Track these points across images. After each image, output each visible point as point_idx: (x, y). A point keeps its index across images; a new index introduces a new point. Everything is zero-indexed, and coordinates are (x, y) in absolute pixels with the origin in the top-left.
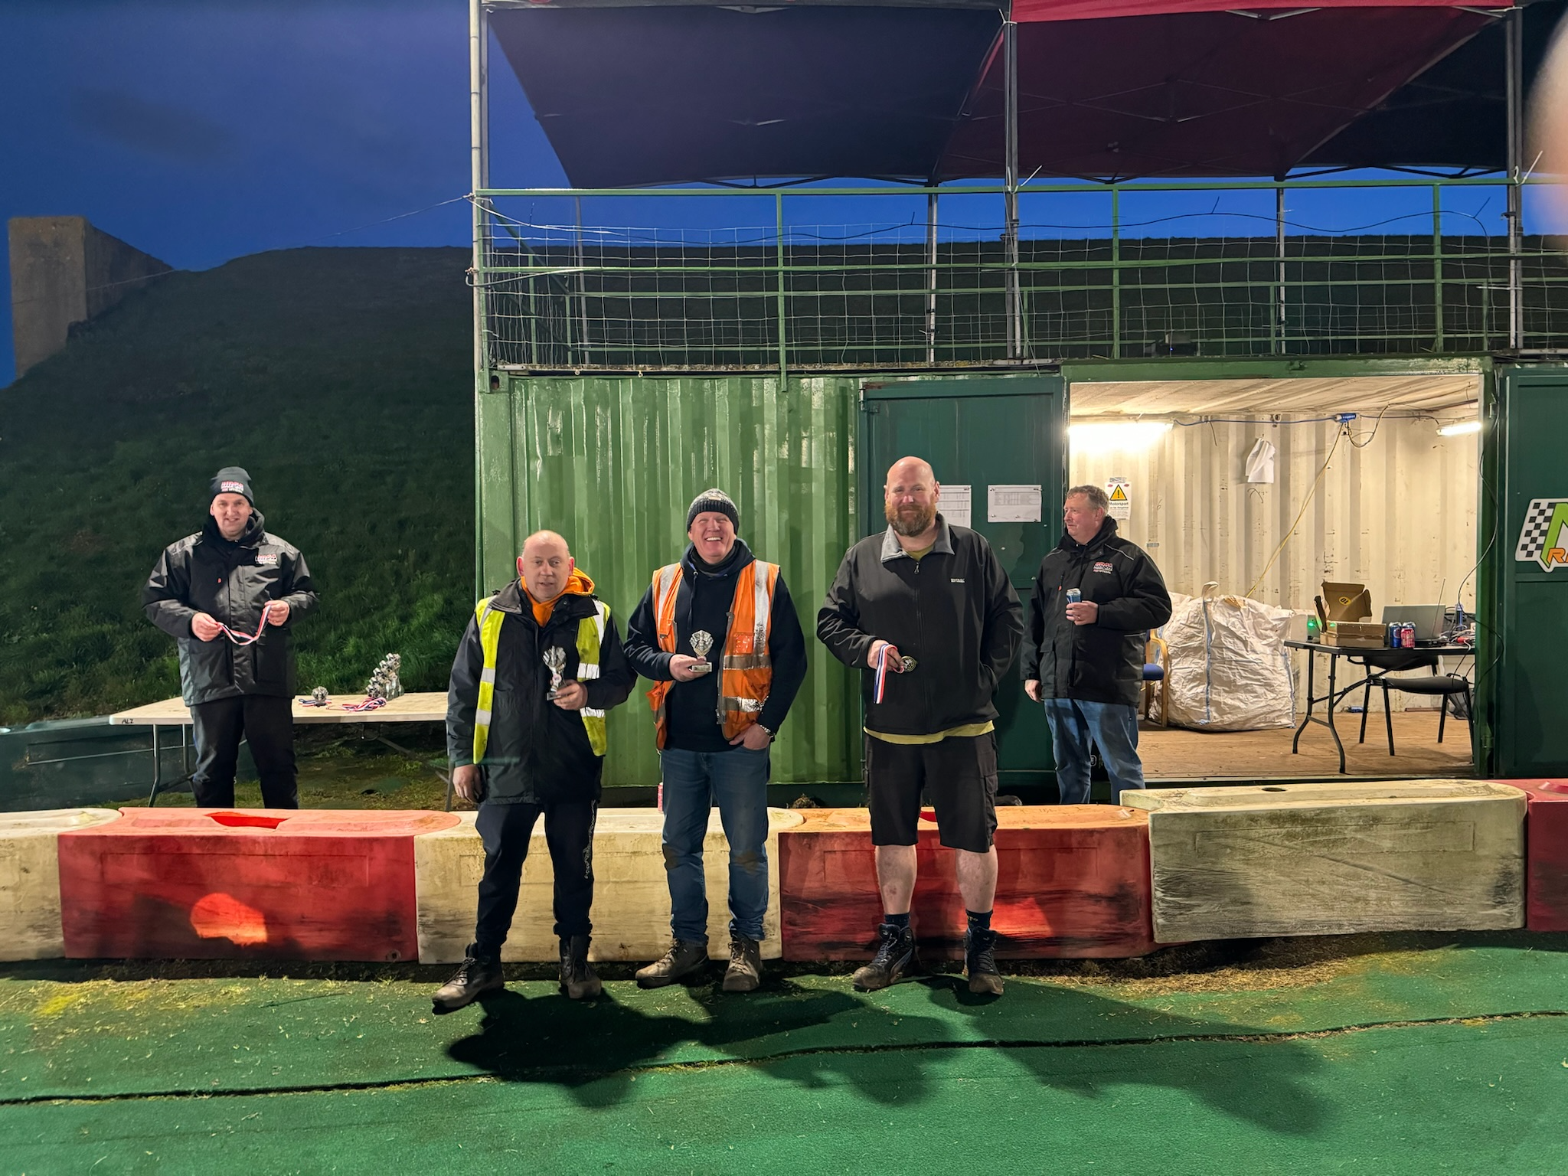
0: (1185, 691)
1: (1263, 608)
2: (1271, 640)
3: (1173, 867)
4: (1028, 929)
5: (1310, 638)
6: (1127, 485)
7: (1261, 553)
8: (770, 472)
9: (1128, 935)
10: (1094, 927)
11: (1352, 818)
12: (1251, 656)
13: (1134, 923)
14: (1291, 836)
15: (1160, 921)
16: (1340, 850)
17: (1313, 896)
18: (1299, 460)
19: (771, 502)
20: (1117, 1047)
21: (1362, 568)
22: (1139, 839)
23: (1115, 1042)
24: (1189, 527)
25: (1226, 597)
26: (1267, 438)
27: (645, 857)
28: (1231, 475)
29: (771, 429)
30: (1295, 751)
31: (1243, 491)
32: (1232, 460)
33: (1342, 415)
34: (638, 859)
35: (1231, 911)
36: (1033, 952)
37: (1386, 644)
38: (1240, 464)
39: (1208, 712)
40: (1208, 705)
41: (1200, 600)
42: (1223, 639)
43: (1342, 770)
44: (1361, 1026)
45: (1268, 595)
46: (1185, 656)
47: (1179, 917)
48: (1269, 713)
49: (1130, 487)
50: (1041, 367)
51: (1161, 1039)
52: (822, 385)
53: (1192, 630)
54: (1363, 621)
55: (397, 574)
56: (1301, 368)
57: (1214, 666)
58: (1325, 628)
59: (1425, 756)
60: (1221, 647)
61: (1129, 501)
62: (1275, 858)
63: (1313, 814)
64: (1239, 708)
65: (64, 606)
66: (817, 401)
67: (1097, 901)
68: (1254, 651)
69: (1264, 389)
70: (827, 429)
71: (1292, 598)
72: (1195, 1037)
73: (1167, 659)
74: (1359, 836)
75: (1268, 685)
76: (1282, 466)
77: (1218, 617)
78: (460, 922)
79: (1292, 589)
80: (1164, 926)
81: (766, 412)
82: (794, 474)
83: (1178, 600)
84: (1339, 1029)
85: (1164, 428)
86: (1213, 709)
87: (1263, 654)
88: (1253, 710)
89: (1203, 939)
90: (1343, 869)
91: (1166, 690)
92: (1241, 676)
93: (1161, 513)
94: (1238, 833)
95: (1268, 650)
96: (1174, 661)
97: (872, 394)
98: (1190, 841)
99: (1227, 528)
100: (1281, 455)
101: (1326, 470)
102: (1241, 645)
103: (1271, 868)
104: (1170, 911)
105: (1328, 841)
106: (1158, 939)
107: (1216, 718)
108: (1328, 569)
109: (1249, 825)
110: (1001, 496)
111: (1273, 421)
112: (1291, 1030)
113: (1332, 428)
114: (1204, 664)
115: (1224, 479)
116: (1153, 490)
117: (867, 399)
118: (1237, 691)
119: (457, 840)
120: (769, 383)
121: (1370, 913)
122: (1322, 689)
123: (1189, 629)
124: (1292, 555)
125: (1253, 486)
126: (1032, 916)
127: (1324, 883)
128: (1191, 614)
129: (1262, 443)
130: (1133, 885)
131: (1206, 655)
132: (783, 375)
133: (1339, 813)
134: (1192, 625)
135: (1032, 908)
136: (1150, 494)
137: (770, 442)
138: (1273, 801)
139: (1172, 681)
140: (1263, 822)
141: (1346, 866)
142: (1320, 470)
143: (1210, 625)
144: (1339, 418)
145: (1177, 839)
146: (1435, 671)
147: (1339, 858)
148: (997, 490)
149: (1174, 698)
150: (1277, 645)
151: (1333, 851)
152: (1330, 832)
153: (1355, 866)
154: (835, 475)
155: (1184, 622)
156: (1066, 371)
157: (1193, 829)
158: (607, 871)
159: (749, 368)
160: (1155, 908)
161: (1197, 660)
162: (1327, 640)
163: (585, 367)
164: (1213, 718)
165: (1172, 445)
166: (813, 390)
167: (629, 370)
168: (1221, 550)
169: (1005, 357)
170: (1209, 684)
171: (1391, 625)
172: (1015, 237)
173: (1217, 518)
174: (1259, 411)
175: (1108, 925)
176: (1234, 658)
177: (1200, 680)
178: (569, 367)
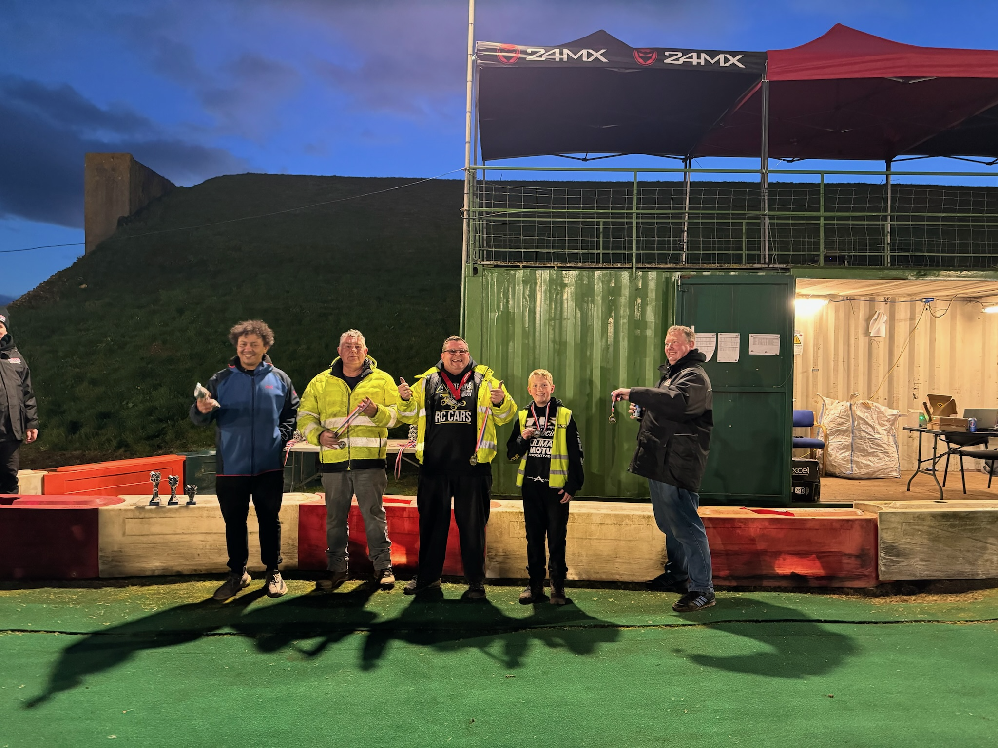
0: (838, 455)
1: (883, 408)
2: (887, 427)
3: (891, 540)
4: (812, 571)
5: (920, 426)
6: (801, 335)
7: (877, 377)
8: (624, 323)
9: (866, 576)
10: (849, 571)
11: (985, 517)
12: (877, 436)
13: (869, 570)
14: (953, 526)
15: (883, 569)
16: (978, 534)
17: (963, 558)
18: (900, 324)
20: (884, 625)
21: (936, 387)
22: (872, 525)
23: (883, 623)
24: (836, 361)
25: (863, 402)
26: (882, 310)
28: (861, 331)
29: (626, 299)
30: (908, 490)
31: (867, 340)
32: (862, 323)
33: (926, 298)
34: (603, 527)
35: (920, 565)
36: (814, 582)
37: (967, 430)
38: (866, 325)
39: (852, 467)
40: (851, 463)
41: (848, 404)
42: (861, 426)
45: (880, 400)
46: (837, 435)
47: (892, 567)
48: (886, 469)
50: (781, 269)
52: (655, 276)
53: (843, 420)
54: (952, 417)
57: (855, 441)
58: (930, 420)
60: (860, 430)
61: (802, 344)
62: (943, 537)
63: (965, 514)
64: (870, 465)
65: (155, 387)
66: (652, 285)
67: (851, 557)
68: (878, 433)
69: (893, 284)
70: (657, 299)
71: (894, 404)
72: (924, 621)
73: (826, 437)
74: (988, 527)
75: (886, 453)
76: (890, 327)
77: (858, 413)
79: (895, 398)
80: (885, 571)
81: (623, 290)
83: (830, 403)
85: (824, 302)
86: (854, 466)
87: (882, 435)
88: (877, 467)
89: (905, 579)
91: (825, 454)
92: (871, 447)
93: (820, 352)
94: (925, 523)
95: (885, 433)
96: (831, 438)
97: (686, 281)
98: (900, 527)
99: (858, 362)
100: (890, 320)
101: (916, 330)
102: (871, 429)
103: (941, 543)
105: (972, 529)
106: (881, 578)
107: (856, 471)
108: (916, 387)
109: (931, 520)
110: (757, 340)
111: (885, 301)
113: (920, 306)
114: (850, 440)
115: (856, 333)
116: (816, 338)
117: (682, 285)
118: (868, 456)
120: (625, 275)
122: (928, 454)
123: (840, 419)
124: (895, 379)
125: (873, 338)
126: (815, 564)
127: (969, 551)
128: (842, 411)
129: (879, 313)
130: (869, 550)
131: (851, 435)
132: (634, 270)
133: (978, 515)
134: (842, 417)
135: (815, 560)
136: (814, 341)
137: (624, 306)
138: (942, 507)
139: (830, 449)
140: (939, 518)
141: (980, 542)
142: (912, 330)
143: (854, 417)
144: (924, 300)
145: (893, 526)
146: (987, 447)
147: (977, 538)
148: (755, 337)
149: (831, 459)
150: (890, 430)
151: (974, 535)
152: (973, 525)
153: (987, 543)
155: (837, 415)
156: (793, 272)
157: (901, 521)
159: (615, 266)
160: (880, 562)
161: (844, 437)
162: (932, 427)
163: (525, 264)
164: (854, 471)
165: (827, 313)
166: (650, 278)
167: (549, 265)
168: (854, 374)
169: (759, 263)
170: (852, 451)
171: (970, 419)
172: (766, 198)
173: (852, 356)
174: (878, 295)
175: (855, 570)
176: (867, 437)
177: (847, 448)
178: (516, 263)
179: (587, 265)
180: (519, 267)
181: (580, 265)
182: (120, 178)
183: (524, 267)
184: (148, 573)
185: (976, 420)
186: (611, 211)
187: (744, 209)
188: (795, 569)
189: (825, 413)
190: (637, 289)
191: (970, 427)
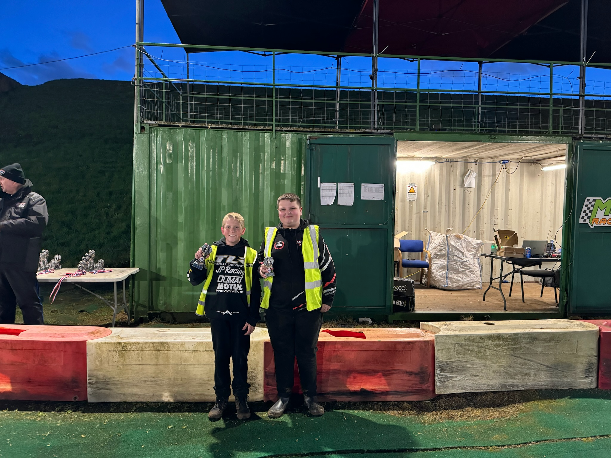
0: (438, 273)
1: (470, 239)
2: (473, 252)
3: (445, 359)
4: (378, 387)
5: (492, 253)
7: (469, 217)
8: (267, 174)
9: (424, 390)
10: (408, 386)
11: (525, 338)
12: (465, 259)
13: (427, 385)
14: (497, 346)
15: (438, 384)
16: (519, 352)
17: (506, 373)
18: (485, 178)
19: (267, 187)
21: (509, 224)
22: (430, 346)
24: (440, 205)
25: (455, 234)
26: (473, 169)
27: (199, 353)
28: (458, 184)
29: (268, 155)
30: (484, 300)
31: (462, 190)
32: (459, 178)
33: (503, 161)
34: (196, 353)
35: (469, 380)
36: (381, 398)
37: (525, 256)
38: (461, 179)
39: (447, 282)
40: (447, 279)
41: (445, 235)
42: (454, 252)
43: (505, 309)
44: (536, 442)
45: (471, 233)
46: (438, 258)
47: (447, 382)
48: (472, 283)
49: (417, 187)
50: (386, 133)
51: (444, 448)
52: (291, 137)
53: (441, 248)
54: (515, 246)
55: (107, 214)
56: (494, 138)
57: (450, 263)
58: (499, 249)
59: (537, 303)
60: (453, 255)
61: (416, 193)
62: (490, 355)
63: (507, 336)
64: (460, 280)
66: (288, 144)
67: (410, 375)
68: (466, 257)
69: (476, 148)
70: (292, 156)
71: (480, 235)
73: (430, 259)
74: (527, 346)
75: (472, 271)
76: (478, 181)
77: (452, 243)
78: (109, 383)
79: (481, 232)
80: (440, 386)
81: (265, 147)
82: (277, 175)
83: (435, 235)
84: (526, 443)
86: (449, 281)
87: (469, 258)
88: (465, 282)
89: (457, 392)
90: (520, 361)
91: (430, 272)
92: (461, 267)
93: (429, 198)
94: (474, 344)
95: (472, 257)
96: (434, 260)
97: (313, 141)
98: (453, 348)
99: (455, 206)
100: (478, 176)
101: (496, 183)
102: (461, 254)
103: (488, 360)
104: (443, 379)
105: (514, 348)
106: (437, 392)
107: (450, 285)
108: (495, 223)
109: (479, 341)
110: (367, 188)
111: (475, 162)
112: (504, 444)
113: (499, 166)
114: (446, 262)
115: (455, 186)
116: (426, 189)
117: (310, 144)
118: (459, 273)
119: (108, 343)
120: (267, 135)
121: (531, 381)
122: (497, 274)
123: (440, 247)
124: (481, 218)
125: (466, 189)
126: (380, 381)
127: (511, 367)
128: (441, 241)
129: (471, 171)
130: (427, 368)
131: (447, 258)
132: (274, 131)
133: (519, 336)
134: (441, 245)
135: (381, 378)
136: (425, 191)
137: (267, 161)
138: (489, 329)
139: (432, 268)
140: (486, 339)
141: (521, 359)
142: (494, 183)
143: (449, 246)
144: (502, 162)
145: (447, 347)
146: (540, 268)
147: (518, 356)
148: (365, 186)
149: (433, 275)
150: (475, 255)
151: (515, 353)
152: (514, 344)
153: (525, 359)
154: (295, 177)
155: (438, 244)
156: (396, 135)
157: (454, 342)
158: (181, 359)
159: (259, 128)
160: (436, 378)
161: (443, 260)
162: (500, 254)
163: (184, 124)
164: (448, 284)
165: (434, 170)
166: (287, 139)
167: (204, 126)
168: (453, 214)
170: (448, 270)
171: (526, 248)
173: (452, 202)
174: (470, 158)
175: (415, 386)
176: (458, 260)
177: (444, 268)
178: (177, 124)
180: (178, 126)
181: (230, 126)
183: (183, 126)
185: (530, 249)
188: (364, 386)
189: (431, 242)
190: (277, 147)
191: (526, 254)
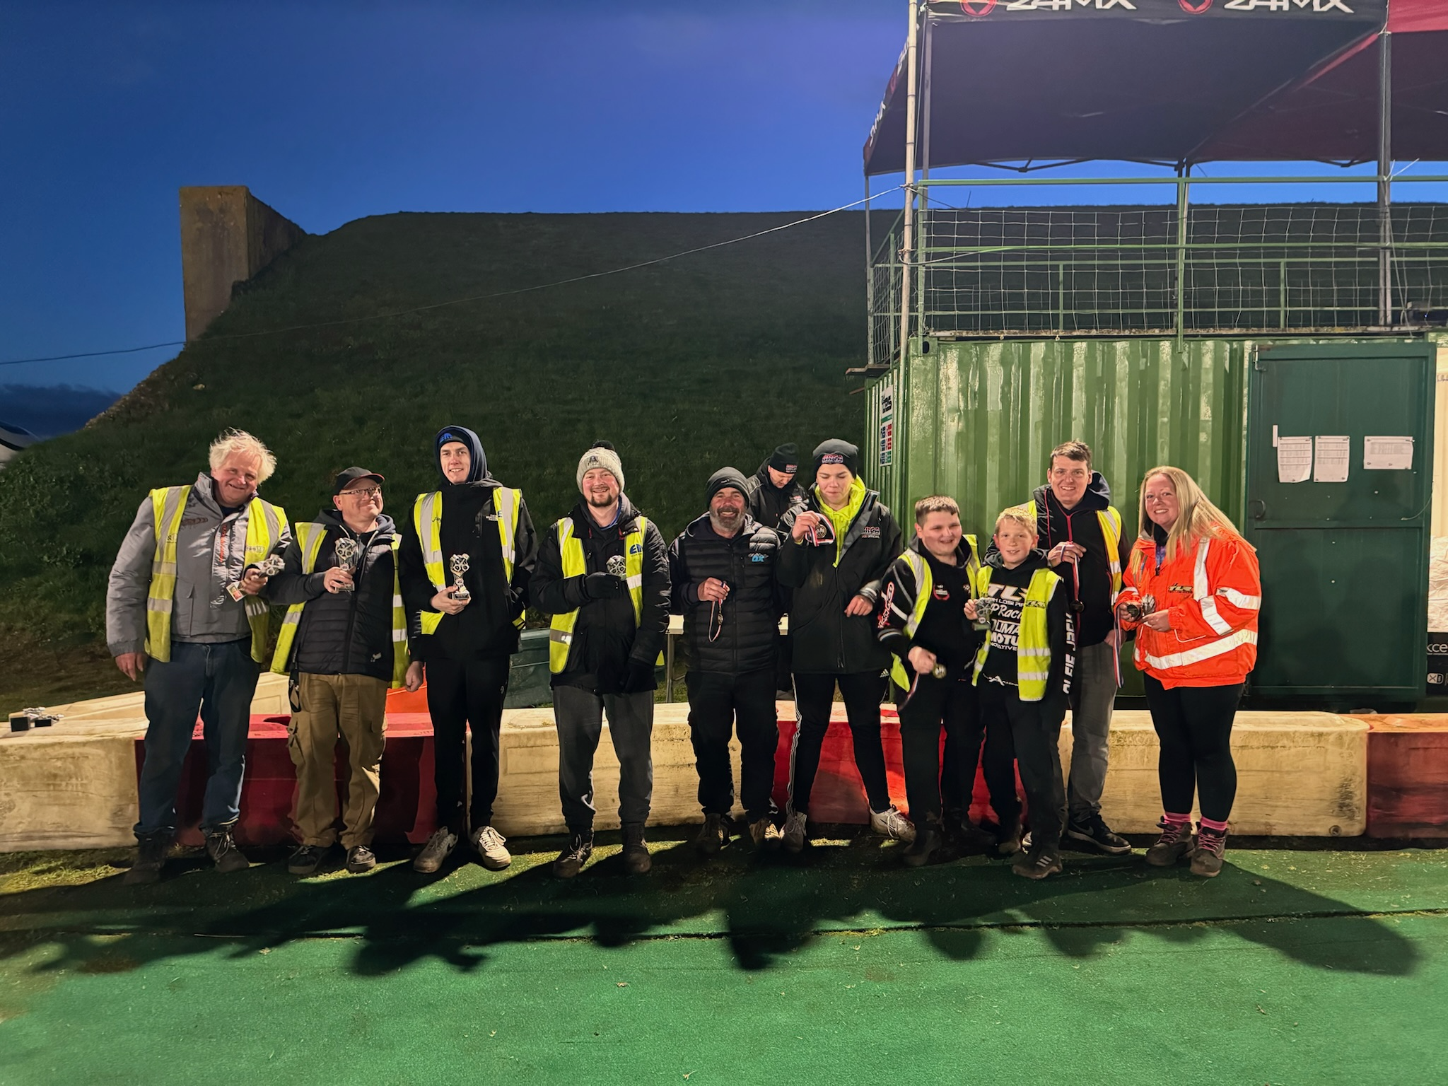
8: (1163, 423)
19: (1162, 449)
29: (1165, 385)
52: (1212, 348)
70: (1215, 387)
97: (1266, 355)
110: (1376, 446)
117: (1262, 360)
120: (1166, 346)
132: (1179, 338)
137: (1164, 397)
148: (1373, 441)
156: (1431, 337)
163: (1006, 333)
166: (1204, 351)
167: (1044, 334)
169: (1374, 325)
172: (1388, 220)
178: (992, 333)
179: (1105, 332)
180: (998, 338)
181: (1094, 332)
182: (232, 224)
183: (1006, 338)
184: (540, 831)
186: (1143, 246)
187: (1353, 239)
190: (1185, 369)
